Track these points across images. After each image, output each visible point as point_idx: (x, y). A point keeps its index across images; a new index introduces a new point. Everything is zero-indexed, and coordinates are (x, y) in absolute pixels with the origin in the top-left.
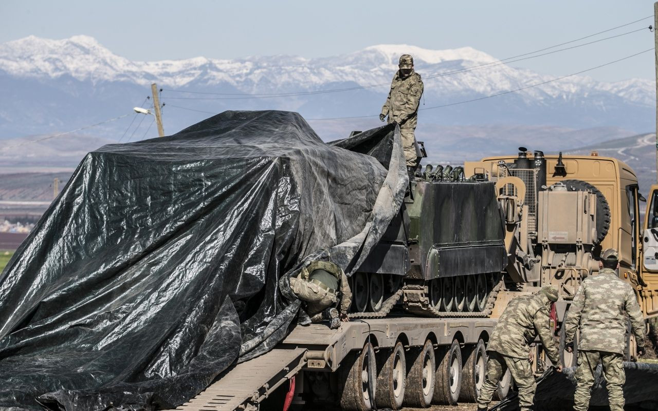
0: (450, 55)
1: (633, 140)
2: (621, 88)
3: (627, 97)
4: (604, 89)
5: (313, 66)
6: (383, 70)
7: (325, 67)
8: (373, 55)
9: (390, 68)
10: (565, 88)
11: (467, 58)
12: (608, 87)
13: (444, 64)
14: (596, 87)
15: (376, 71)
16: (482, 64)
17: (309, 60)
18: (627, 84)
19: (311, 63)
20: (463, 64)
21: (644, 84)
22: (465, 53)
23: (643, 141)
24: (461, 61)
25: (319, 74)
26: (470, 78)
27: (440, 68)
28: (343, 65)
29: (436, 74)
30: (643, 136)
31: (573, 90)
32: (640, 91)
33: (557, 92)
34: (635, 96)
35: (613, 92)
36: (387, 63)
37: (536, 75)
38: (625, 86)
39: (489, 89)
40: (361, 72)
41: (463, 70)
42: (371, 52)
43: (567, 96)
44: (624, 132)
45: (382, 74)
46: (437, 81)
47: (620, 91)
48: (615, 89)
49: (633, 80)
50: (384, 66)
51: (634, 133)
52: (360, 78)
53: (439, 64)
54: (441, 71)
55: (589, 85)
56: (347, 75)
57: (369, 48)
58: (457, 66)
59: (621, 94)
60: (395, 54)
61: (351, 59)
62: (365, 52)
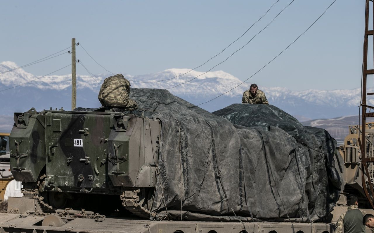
0: (211, 75)
2: (304, 94)
3: (307, 99)
4: (294, 94)
5: (135, 80)
6: (174, 83)
7: (142, 80)
8: (168, 74)
9: (178, 81)
10: (273, 94)
11: (220, 77)
12: (296, 94)
13: (208, 80)
14: (291, 94)
15: (170, 83)
16: (227, 80)
17: (133, 76)
18: (307, 93)
19: (134, 78)
20: (218, 80)
21: (316, 92)
22: (219, 74)
23: (314, 123)
24: (216, 78)
25: (139, 84)
26: (221, 87)
27: (205, 82)
28: (152, 79)
29: (203, 85)
30: (314, 120)
31: (278, 95)
32: (314, 96)
33: (269, 96)
34: (311, 99)
35: (299, 96)
36: (176, 79)
38: (306, 93)
39: (232, 93)
40: (162, 83)
41: (217, 82)
42: (168, 72)
43: (274, 98)
45: (173, 84)
46: (203, 89)
47: (303, 96)
48: (301, 95)
49: (310, 90)
50: (174, 80)
51: (311, 119)
52: (161, 87)
53: (204, 79)
54: (206, 84)
55: (286, 93)
56: (154, 85)
57: (166, 70)
58: (215, 80)
59: (304, 98)
60: (180, 74)
61: (156, 76)
62: (164, 72)
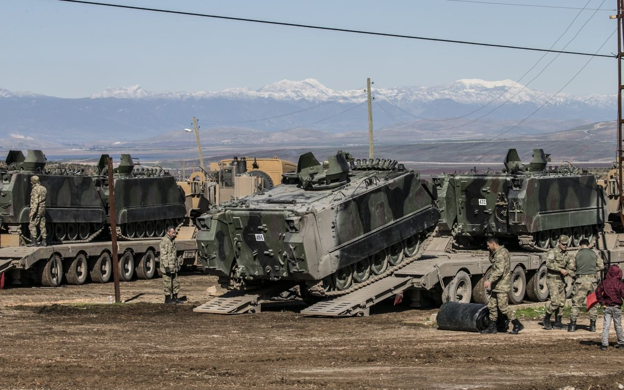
0: (499, 84)
1: (592, 126)
2: (586, 99)
3: (589, 103)
4: (578, 99)
5: (429, 91)
6: (465, 92)
7: (435, 91)
8: (459, 85)
9: (468, 91)
10: (558, 99)
11: (507, 85)
12: (580, 99)
13: (496, 88)
14: (574, 99)
15: (461, 93)
16: (515, 88)
17: (426, 88)
19: (428, 90)
20: (506, 88)
21: (598, 97)
22: (507, 83)
23: (597, 126)
24: (505, 87)
25: (432, 95)
26: (509, 95)
27: (494, 91)
28: (444, 90)
29: (492, 94)
30: (597, 123)
31: (562, 100)
32: (596, 100)
33: (554, 102)
34: (594, 103)
35: (582, 101)
36: (467, 89)
37: (543, 93)
38: (588, 98)
39: (519, 100)
40: (454, 94)
41: (506, 91)
42: (458, 83)
43: (559, 104)
44: (588, 122)
45: (464, 94)
46: (493, 97)
47: (586, 101)
48: (583, 100)
49: (592, 95)
50: (465, 90)
51: (593, 122)
52: (453, 96)
53: (493, 88)
54: (495, 92)
55: (570, 98)
56: (446, 95)
57: (457, 81)
58: (503, 89)
59: (586, 102)
60: (470, 84)
61: (448, 87)
62: (455, 83)
